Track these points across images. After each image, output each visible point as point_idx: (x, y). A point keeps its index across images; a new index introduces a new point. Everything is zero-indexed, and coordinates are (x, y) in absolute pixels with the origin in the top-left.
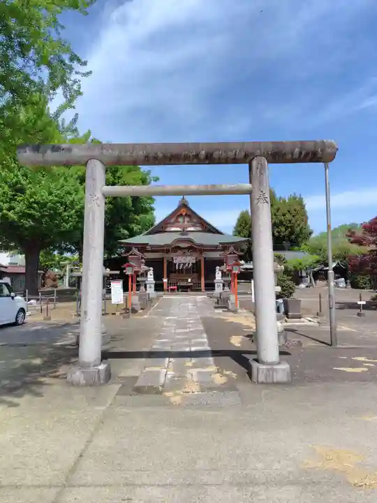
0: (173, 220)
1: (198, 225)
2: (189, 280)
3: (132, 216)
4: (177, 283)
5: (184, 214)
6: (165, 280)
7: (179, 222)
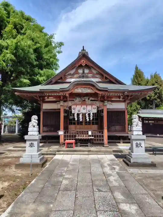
0: (72, 72)
1: (98, 76)
2: (90, 133)
3: (36, 70)
4: (75, 136)
5: (84, 65)
6: (61, 133)
7: (78, 73)
